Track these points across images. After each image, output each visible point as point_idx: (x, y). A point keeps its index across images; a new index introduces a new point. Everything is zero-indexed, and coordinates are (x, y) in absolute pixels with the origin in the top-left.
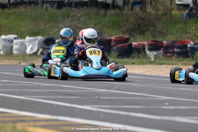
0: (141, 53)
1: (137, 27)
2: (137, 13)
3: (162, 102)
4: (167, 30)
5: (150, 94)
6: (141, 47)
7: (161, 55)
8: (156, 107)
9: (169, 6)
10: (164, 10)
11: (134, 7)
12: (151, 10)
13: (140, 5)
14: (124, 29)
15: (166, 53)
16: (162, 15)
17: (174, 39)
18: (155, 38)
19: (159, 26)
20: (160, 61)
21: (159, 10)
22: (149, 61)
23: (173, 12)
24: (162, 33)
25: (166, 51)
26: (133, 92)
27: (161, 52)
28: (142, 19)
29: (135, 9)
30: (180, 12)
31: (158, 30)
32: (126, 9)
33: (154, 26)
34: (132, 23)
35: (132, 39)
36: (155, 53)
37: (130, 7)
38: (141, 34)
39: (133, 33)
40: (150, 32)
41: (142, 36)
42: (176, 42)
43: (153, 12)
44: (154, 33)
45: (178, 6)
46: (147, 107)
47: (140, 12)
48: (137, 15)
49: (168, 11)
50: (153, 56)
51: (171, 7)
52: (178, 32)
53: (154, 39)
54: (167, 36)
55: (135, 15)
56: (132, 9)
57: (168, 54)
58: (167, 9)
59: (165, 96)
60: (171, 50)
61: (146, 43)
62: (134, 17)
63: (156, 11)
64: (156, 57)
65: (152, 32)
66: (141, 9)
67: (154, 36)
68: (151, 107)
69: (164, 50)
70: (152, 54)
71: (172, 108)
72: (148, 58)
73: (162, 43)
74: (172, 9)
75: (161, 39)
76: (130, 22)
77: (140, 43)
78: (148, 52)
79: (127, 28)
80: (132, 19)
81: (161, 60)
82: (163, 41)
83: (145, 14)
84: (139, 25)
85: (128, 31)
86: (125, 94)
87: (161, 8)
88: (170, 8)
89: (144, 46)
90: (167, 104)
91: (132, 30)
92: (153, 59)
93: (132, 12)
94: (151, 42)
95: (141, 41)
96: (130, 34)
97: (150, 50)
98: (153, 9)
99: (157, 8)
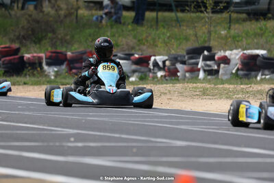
0: (36, 68)
1: (30, 32)
2: (30, 13)
3: (66, 137)
4: (73, 37)
5: (48, 126)
6: (37, 61)
7: (64, 72)
8: (57, 144)
9: (75, 3)
10: (67, 9)
11: (26, 6)
12: (50, 9)
13: (35, 3)
14: (12, 36)
15: (71, 69)
16: (66, 16)
17: (82, 49)
18: (56, 48)
19: (61, 32)
20: (64, 81)
21: (61, 9)
22: (48, 79)
23: (81, 12)
24: (65, 41)
25: (71, 65)
26: (25, 123)
27: (64, 67)
28: (38, 22)
29: (28, 8)
30: (90, 12)
31: (59, 36)
32: (16, 8)
33: (53, 32)
34: (23, 27)
35: (23, 50)
36: (56, 69)
37: (20, 5)
38: (35, 43)
39: (24, 41)
40: (48, 40)
41: (38, 45)
42: (84, 53)
43: (52, 12)
44: (54, 40)
45: (86, 4)
46: (45, 144)
47: (35, 12)
48: (30, 16)
49: (73, 11)
50: (53, 73)
51: (77, 4)
52: (87, 39)
53: (54, 50)
54: (72, 45)
55: (27, 16)
56: (23, 8)
57: (74, 71)
58: (72, 9)
59: (70, 128)
60: (77, 65)
61: (43, 55)
62: (26, 19)
63: (56, 10)
64: (57, 74)
65: (52, 39)
66: (36, 8)
67: (53, 45)
68: (51, 144)
69: (68, 65)
70: (51, 71)
71: (80, 144)
72: (46, 75)
73: (66, 55)
74: (79, 8)
75: (64, 50)
76: (20, 26)
77: (35, 55)
78: (46, 67)
79: (17, 34)
80: (24, 22)
81: (65, 78)
82: (66, 51)
83: (41, 14)
84: (33, 30)
85: (18, 38)
86: (14, 126)
87: (63, 6)
88: (75, 7)
89: (40, 59)
90: (72, 139)
91: (24, 37)
92: (53, 77)
93: (23, 12)
94: (49, 54)
95: (35, 52)
96: (21, 43)
97: (49, 64)
98: (52, 8)
99: (58, 6)
